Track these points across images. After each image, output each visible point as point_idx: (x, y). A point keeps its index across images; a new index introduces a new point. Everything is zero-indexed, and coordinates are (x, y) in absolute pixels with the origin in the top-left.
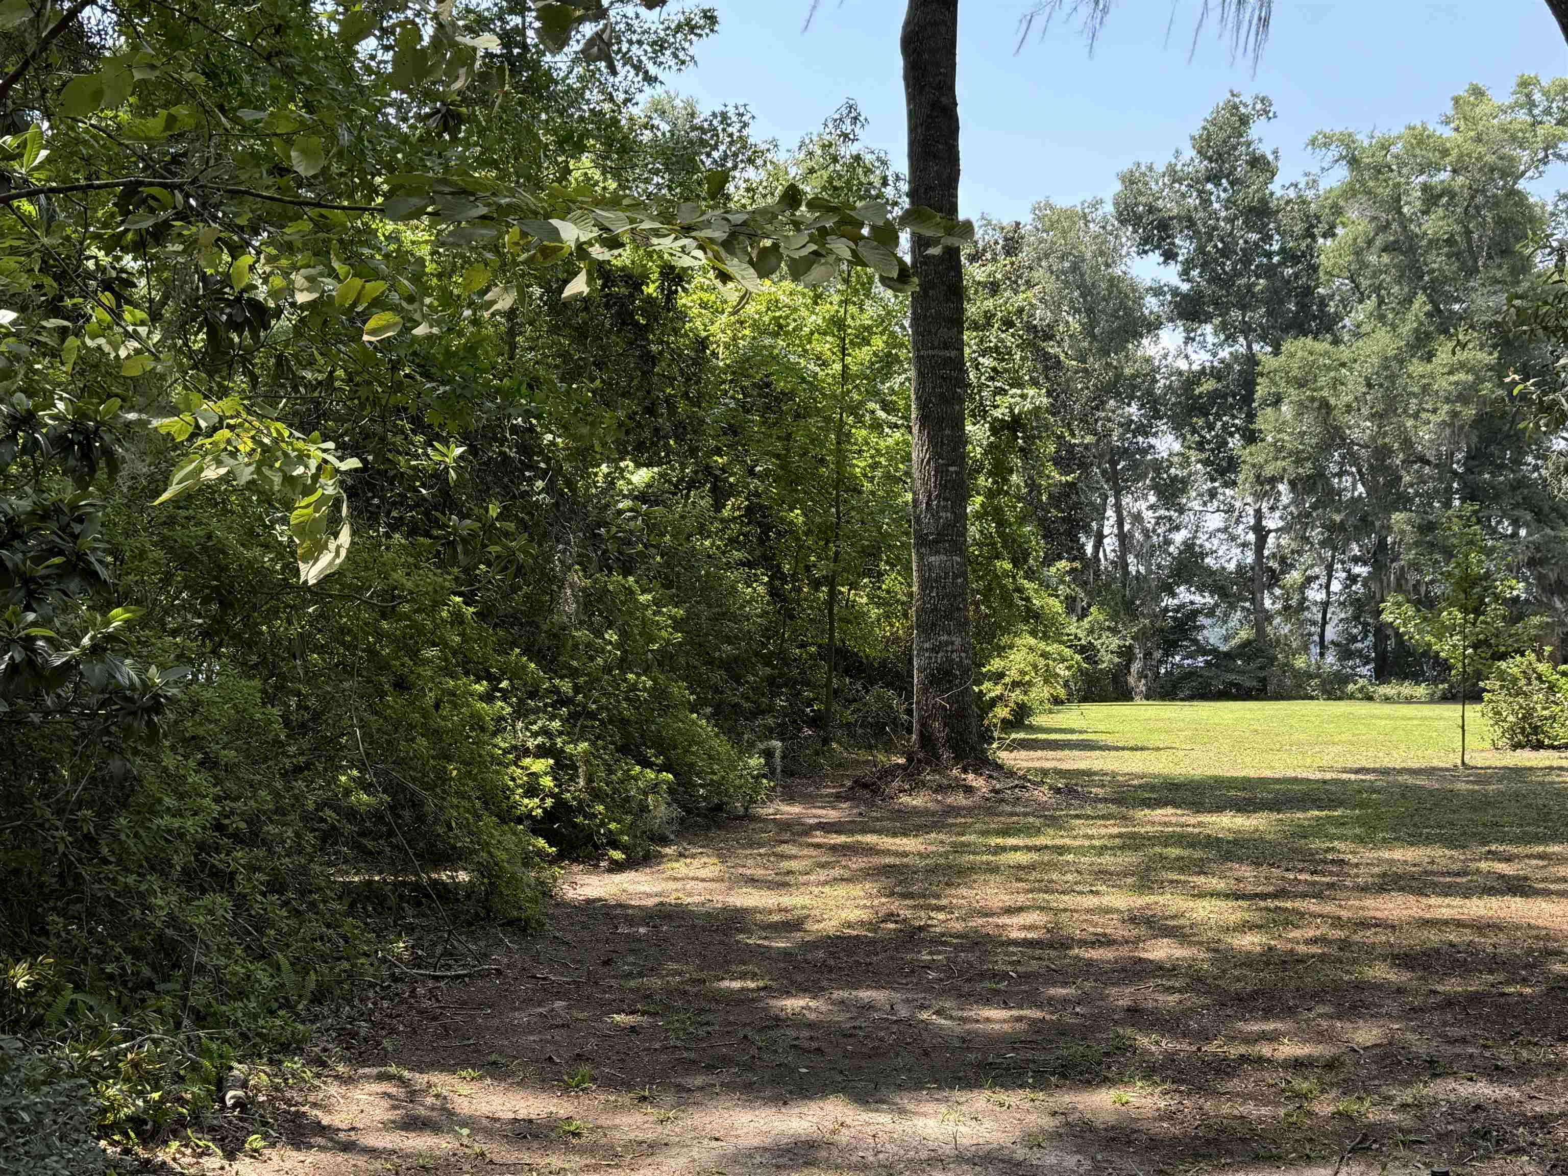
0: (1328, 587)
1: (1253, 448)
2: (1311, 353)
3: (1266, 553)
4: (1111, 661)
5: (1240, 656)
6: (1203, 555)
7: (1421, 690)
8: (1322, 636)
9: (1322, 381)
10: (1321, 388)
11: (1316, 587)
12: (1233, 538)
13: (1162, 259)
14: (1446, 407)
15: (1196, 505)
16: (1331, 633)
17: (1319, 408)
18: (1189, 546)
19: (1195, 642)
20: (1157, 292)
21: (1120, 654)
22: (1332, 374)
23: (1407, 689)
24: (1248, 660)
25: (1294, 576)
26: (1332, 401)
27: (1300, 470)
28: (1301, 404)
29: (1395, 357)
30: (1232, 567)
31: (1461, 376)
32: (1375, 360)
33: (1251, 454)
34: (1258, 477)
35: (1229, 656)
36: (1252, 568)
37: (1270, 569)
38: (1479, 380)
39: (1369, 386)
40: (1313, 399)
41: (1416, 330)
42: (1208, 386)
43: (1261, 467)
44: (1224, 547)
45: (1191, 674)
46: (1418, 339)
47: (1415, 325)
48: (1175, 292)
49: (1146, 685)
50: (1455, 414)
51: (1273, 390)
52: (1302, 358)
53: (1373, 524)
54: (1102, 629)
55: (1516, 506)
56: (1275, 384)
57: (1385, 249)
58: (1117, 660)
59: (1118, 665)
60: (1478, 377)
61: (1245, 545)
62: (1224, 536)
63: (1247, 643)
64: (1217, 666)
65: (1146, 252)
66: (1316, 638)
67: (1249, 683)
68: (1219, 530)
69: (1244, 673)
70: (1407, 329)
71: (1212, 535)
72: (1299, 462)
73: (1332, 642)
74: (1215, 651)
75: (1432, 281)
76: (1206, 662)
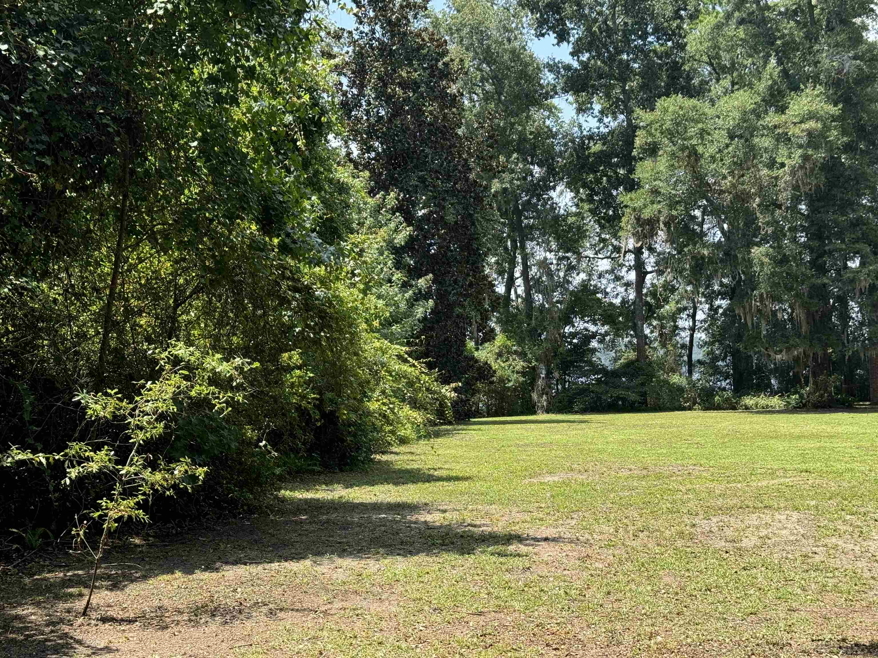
0: (693, 316)
1: (633, 195)
2: (681, 108)
3: (645, 291)
4: (517, 381)
5: (624, 374)
6: (595, 292)
7: (776, 401)
8: (690, 356)
9: (692, 131)
10: (691, 138)
11: (684, 316)
12: (618, 278)
13: (555, 41)
14: (800, 151)
15: (590, 253)
16: (698, 354)
17: (689, 157)
18: (585, 285)
19: (590, 363)
20: (553, 67)
21: (523, 374)
22: (700, 126)
23: (763, 400)
24: (632, 376)
25: (669, 308)
26: (700, 149)
27: (674, 213)
28: (673, 155)
29: (753, 111)
30: (617, 301)
31: (812, 124)
32: (737, 115)
33: (631, 199)
34: (638, 219)
35: (615, 374)
36: (634, 303)
37: (647, 304)
38: (826, 128)
39: (732, 137)
40: (683, 148)
41: (771, 87)
42: (596, 148)
43: (640, 211)
44: (612, 286)
45: (584, 391)
46: (772, 95)
47: (770, 82)
48: (568, 68)
49: (547, 401)
50: (806, 158)
51: (650, 140)
52: (674, 112)
53: (736, 256)
54: (509, 353)
55: (857, 241)
56: (651, 134)
57: (741, 22)
58: (522, 379)
59: (523, 383)
60: (825, 126)
61: (627, 285)
62: (611, 277)
63: (630, 364)
64: (606, 383)
65: (543, 35)
66: (686, 358)
67: (633, 397)
68: (607, 272)
69: (628, 388)
70: (762, 86)
71: (600, 276)
72: (672, 205)
73: (699, 361)
74: (604, 371)
75: (783, 44)
76: (597, 380)
